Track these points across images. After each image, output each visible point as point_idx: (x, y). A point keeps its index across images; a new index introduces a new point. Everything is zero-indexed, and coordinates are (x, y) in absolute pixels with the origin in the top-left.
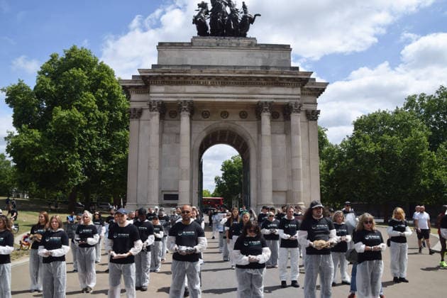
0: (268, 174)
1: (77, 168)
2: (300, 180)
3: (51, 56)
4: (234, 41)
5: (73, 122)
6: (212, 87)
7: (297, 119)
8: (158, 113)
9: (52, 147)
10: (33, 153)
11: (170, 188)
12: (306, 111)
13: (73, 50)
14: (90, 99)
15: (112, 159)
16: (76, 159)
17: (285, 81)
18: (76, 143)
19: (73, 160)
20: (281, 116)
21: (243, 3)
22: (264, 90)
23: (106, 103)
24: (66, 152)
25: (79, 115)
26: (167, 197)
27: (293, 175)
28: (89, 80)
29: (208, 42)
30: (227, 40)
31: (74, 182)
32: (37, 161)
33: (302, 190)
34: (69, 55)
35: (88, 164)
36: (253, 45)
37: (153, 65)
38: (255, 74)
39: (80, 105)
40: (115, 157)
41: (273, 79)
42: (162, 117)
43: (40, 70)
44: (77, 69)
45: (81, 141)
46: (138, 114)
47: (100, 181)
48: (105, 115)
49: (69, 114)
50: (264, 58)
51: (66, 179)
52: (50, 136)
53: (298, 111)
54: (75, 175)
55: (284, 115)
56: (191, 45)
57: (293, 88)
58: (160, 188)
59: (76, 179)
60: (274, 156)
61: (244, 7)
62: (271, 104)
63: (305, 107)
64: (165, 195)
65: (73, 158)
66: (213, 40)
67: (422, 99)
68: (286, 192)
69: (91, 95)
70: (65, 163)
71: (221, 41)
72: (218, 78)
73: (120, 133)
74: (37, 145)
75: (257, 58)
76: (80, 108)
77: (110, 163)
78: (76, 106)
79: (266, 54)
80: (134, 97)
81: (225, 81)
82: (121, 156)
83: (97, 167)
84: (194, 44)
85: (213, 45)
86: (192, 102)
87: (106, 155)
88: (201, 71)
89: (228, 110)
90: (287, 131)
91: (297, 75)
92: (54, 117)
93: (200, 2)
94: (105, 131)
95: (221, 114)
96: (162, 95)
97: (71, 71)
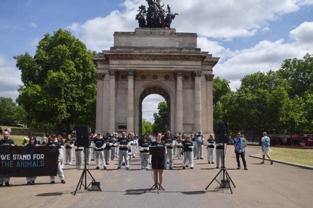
0: (180, 114)
1: (63, 108)
2: (199, 117)
3: (45, 35)
4: (162, 30)
5: (60, 80)
6: (147, 61)
7: (199, 81)
8: (114, 77)
9: (48, 95)
10: (37, 99)
11: (122, 121)
12: (206, 75)
13: (59, 31)
14: (71, 65)
15: (85, 103)
16: (62, 103)
17: (191, 57)
18: (63, 93)
19: (61, 103)
20: (190, 78)
21: (168, 6)
22: (179, 62)
23: (81, 67)
24: (56, 99)
25: (64, 75)
26: (120, 127)
27: (196, 114)
28: (70, 52)
29: (145, 32)
30: (157, 30)
31: (61, 117)
32: (40, 104)
33: (201, 123)
34: (56, 35)
35: (70, 106)
36: (173, 33)
37: (111, 48)
38: (174, 53)
39: (64, 68)
40: (87, 101)
41: (184, 56)
42: (117, 79)
43: (38, 45)
44: (63, 45)
45: (66, 92)
46: (102, 76)
47: (78, 117)
48: (80, 74)
49: (58, 75)
50: (180, 42)
51: (57, 116)
52: (46, 89)
53: (200, 76)
54: (62, 113)
55: (192, 77)
56: (134, 33)
57: (197, 61)
58: (116, 122)
59: (63, 115)
60: (184, 103)
61: (169, 8)
62: (182, 71)
63: (204, 72)
64: (119, 126)
65: (61, 102)
66: (148, 30)
67: (295, 61)
68: (192, 124)
69: (71, 62)
70: (56, 105)
71: (153, 31)
72: (150, 56)
73: (90, 86)
74: (39, 94)
75: (175, 41)
76: (64, 70)
77: (84, 105)
78: (62, 69)
79: (181, 39)
80: (100, 66)
81: (155, 58)
82: (91, 101)
83: (75, 108)
84: (137, 33)
85: (149, 33)
86: (135, 70)
87: (81, 100)
88: (141, 52)
89: (157, 74)
90: (193, 88)
91: (199, 54)
92: (49, 77)
93: (140, 6)
94: (80, 85)
95: (153, 76)
96: (117, 66)
97: (59, 47)
